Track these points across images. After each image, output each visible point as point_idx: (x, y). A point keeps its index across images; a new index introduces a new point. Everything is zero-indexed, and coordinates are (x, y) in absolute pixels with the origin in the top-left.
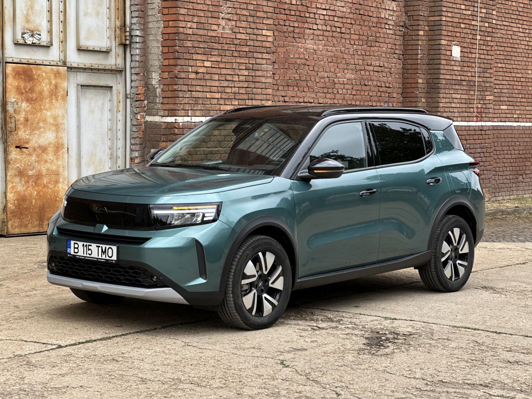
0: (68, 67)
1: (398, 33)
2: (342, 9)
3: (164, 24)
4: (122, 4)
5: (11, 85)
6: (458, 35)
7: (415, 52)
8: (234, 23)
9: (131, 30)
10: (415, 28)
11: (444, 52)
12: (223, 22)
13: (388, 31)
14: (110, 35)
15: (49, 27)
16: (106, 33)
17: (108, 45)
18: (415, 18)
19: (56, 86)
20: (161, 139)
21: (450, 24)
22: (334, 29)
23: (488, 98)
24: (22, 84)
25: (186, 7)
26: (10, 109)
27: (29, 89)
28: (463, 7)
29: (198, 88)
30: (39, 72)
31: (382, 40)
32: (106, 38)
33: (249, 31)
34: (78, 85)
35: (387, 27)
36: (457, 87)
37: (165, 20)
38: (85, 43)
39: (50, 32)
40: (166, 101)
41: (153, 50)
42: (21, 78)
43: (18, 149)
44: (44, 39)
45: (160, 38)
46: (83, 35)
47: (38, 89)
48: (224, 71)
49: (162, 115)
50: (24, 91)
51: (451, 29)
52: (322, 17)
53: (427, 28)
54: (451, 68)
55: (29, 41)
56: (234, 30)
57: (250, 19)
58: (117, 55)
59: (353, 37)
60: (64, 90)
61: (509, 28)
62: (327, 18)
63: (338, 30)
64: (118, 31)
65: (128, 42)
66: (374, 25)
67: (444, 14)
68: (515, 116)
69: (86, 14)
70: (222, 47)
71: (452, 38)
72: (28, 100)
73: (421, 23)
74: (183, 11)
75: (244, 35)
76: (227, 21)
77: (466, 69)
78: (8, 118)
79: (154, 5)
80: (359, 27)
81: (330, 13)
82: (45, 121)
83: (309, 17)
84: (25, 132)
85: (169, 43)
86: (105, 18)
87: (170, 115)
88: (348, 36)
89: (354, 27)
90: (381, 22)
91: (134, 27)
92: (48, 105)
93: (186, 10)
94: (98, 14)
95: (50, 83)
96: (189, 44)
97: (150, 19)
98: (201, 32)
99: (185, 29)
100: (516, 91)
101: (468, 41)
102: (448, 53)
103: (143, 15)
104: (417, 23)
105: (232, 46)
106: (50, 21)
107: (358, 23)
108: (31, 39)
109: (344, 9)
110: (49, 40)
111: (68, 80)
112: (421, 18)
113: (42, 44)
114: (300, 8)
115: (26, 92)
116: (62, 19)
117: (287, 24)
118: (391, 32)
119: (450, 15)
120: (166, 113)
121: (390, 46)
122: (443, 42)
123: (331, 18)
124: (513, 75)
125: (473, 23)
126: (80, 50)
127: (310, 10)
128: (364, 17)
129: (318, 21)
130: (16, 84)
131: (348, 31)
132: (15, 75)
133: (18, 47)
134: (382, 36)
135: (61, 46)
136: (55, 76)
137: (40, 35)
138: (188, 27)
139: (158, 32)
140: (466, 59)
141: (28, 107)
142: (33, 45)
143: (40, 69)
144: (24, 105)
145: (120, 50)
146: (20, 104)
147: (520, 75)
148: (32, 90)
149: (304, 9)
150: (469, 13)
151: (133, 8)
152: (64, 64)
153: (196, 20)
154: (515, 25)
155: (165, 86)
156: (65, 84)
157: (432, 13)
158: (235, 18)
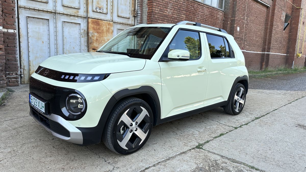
0: (113, 22)
1: (222, 22)
2: (206, 13)
3: (148, 9)
4: (134, 1)
5: (90, 26)
6: (239, 24)
7: (227, 28)
8: (173, 11)
9: (137, 11)
10: (227, 21)
11: (235, 28)
12: (169, 10)
13: (219, 22)
14: (130, 12)
15: (107, 7)
16: (128, 12)
17: (129, 16)
18: (227, 18)
19: (109, 28)
21: (237, 20)
22: (204, 19)
23: (245, 43)
24: (95, 27)
25: (156, 3)
26: (90, 35)
27: (98, 29)
28: (241, 16)
30: (102, 23)
31: (217, 24)
32: (128, 13)
33: (177, 14)
34: (117, 29)
35: (219, 20)
36: (238, 39)
37: (148, 7)
38: (120, 15)
39: (107, 9)
41: (144, 18)
42: (95, 24)
43: (93, 50)
44: (105, 11)
45: (147, 14)
46: (120, 11)
47: (101, 29)
50: (96, 29)
51: (237, 22)
52: (200, 15)
53: (230, 21)
54: (236, 33)
55: (99, 11)
56: (173, 13)
57: (178, 10)
58: (132, 20)
59: (209, 22)
60: (112, 30)
61: (250, 25)
62: (202, 15)
63: (205, 19)
64: (133, 12)
65: (136, 15)
66: (215, 19)
67: (236, 17)
68: (250, 49)
69: (121, 4)
70: (168, 19)
71: (238, 25)
72: (97, 33)
73: (229, 19)
74: (155, 4)
75: (176, 16)
76: (170, 10)
77: (240, 34)
78: (89, 39)
79: (145, 2)
80: (211, 19)
81: (203, 14)
82: (104, 40)
83: (196, 14)
84: (96, 44)
85: (150, 16)
86: (128, 7)
88: (207, 22)
89: (210, 19)
90: (217, 18)
91: (138, 10)
92: (105, 35)
93: (156, 4)
94: (125, 5)
95: (106, 27)
96: (156, 16)
97: (144, 7)
98: (161, 13)
99: (155, 11)
100: (251, 43)
101: (242, 26)
102: (236, 29)
103: (141, 6)
104: (227, 19)
105: (172, 19)
106: (107, 5)
107: (211, 18)
108: (99, 10)
109: (207, 13)
110: (106, 11)
111: (114, 27)
112: (229, 18)
113: (104, 13)
114: (194, 11)
115: (97, 29)
116: (112, 5)
117: (190, 16)
118: (220, 22)
119: (237, 17)
121: (219, 26)
122: (235, 26)
123: (203, 15)
124: (250, 38)
125: (243, 21)
126: (118, 16)
127: (197, 12)
128: (213, 16)
129: (199, 16)
130: (93, 26)
131: (208, 20)
132: (92, 23)
133: (94, 13)
134: (217, 23)
135: (111, 14)
136: (108, 25)
137: (103, 9)
138: (157, 10)
139: (146, 12)
140: (241, 31)
141: (98, 35)
142: (100, 13)
143: (103, 22)
144: (96, 34)
145: (133, 18)
146: (94, 33)
147: (252, 38)
148: (99, 29)
149: (195, 11)
150: (242, 18)
151: (138, 4)
152: (112, 21)
153: (159, 8)
154: (251, 24)
156: (112, 28)
157: (232, 17)
158: (173, 9)
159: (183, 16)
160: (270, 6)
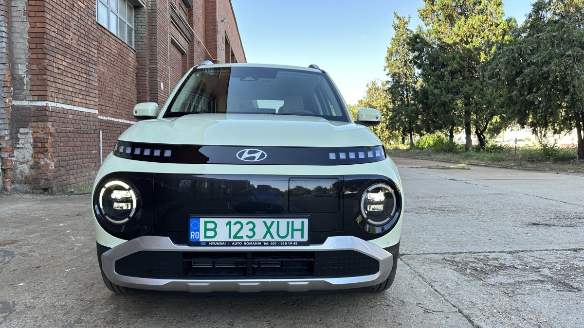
1: (135, 72)
2: (114, 50)
3: (30, 24)
8: (78, 37)
10: (143, 70)
11: (157, 85)
12: (72, 35)
13: (131, 70)
18: (143, 64)
20: (30, 120)
25: (50, 14)
29: (60, 81)
33: (85, 46)
35: (131, 67)
37: (31, 21)
40: (35, 88)
41: (18, 45)
45: (26, 36)
48: (74, 72)
49: (32, 99)
51: (160, 73)
52: (106, 52)
53: (149, 71)
54: (161, 94)
56: (78, 43)
57: (86, 38)
59: (118, 69)
67: (158, 64)
70: (72, 53)
71: (161, 79)
73: (146, 67)
74: (48, 16)
75: (83, 48)
76: (74, 35)
77: (165, 96)
79: (19, 8)
81: (109, 51)
85: (37, 41)
87: (40, 99)
90: (128, 63)
93: (51, 16)
96: (53, 44)
97: (16, 19)
98: (60, 38)
99: (50, 31)
101: (165, 81)
102: (160, 86)
103: (8, 14)
104: (144, 67)
105: (77, 54)
120: (36, 98)
122: (158, 80)
123: (110, 54)
128: (122, 59)
138: (52, 31)
139: (24, 30)
140: (165, 91)
153: (57, 27)
155: (33, 76)
158: (79, 34)
159: (93, 50)
160: (186, 52)
